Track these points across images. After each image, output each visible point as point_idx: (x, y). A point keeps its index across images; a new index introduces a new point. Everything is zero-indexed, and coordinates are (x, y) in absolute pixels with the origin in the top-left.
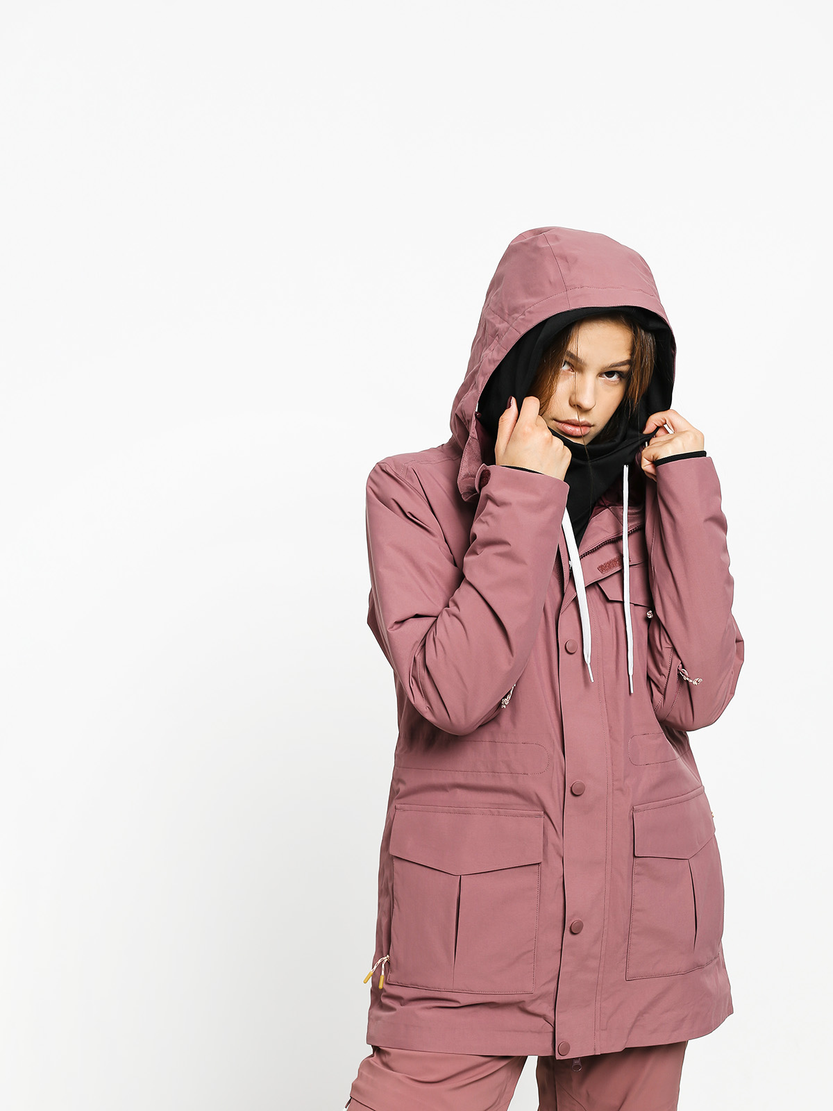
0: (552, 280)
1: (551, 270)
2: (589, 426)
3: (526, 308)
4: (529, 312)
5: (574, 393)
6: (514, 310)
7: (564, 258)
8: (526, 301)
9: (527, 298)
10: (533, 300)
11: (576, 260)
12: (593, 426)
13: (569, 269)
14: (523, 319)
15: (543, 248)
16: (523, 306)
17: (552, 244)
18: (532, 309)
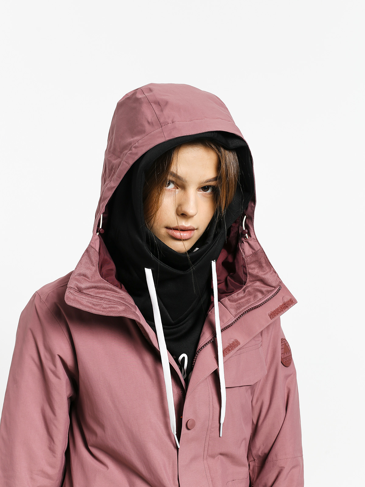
0: (150, 121)
1: (148, 113)
2: (193, 230)
3: (132, 144)
4: (135, 147)
5: (180, 205)
6: (125, 148)
7: (158, 103)
8: (132, 140)
9: (132, 137)
10: (136, 138)
11: (167, 103)
12: (197, 229)
13: (162, 111)
14: (130, 153)
15: (141, 98)
16: (130, 144)
17: (147, 94)
18: (137, 144)
